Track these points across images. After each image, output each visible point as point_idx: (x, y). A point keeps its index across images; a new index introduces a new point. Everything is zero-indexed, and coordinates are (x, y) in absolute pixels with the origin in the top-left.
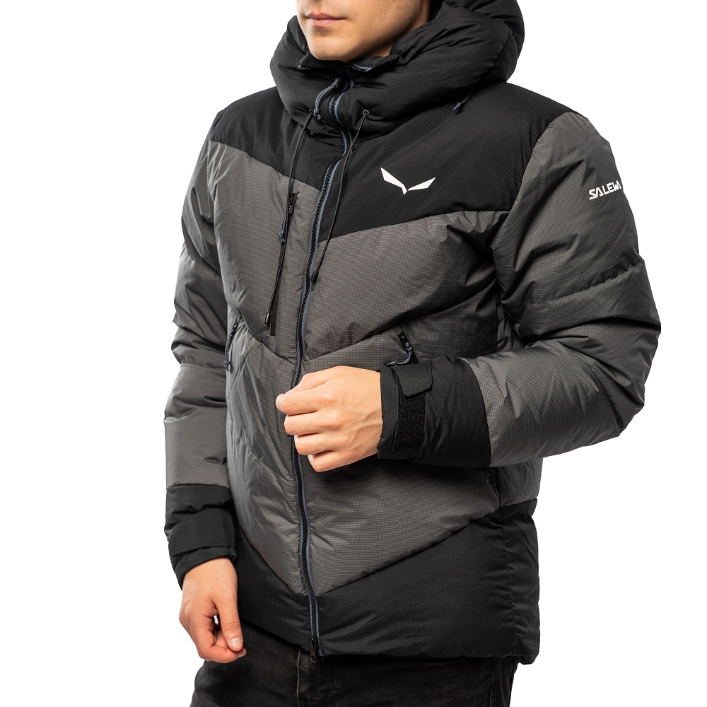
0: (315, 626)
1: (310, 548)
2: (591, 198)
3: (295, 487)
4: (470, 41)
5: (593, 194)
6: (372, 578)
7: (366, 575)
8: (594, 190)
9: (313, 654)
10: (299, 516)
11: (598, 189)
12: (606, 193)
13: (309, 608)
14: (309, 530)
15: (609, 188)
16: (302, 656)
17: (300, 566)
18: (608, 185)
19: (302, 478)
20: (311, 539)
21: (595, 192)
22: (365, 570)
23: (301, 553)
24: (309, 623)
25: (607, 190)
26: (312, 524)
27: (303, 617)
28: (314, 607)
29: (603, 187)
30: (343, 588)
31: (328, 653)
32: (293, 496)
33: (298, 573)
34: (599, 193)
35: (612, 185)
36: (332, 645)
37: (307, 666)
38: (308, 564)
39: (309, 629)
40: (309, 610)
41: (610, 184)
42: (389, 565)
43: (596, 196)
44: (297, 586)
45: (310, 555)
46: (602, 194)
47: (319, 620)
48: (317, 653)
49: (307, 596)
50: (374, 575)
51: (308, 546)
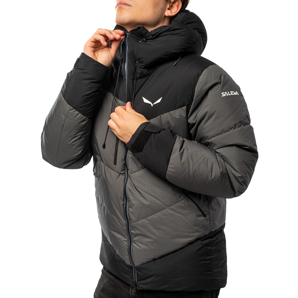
0: (135, 278)
1: (132, 248)
2: (222, 96)
3: (126, 224)
4: (180, 34)
5: (223, 94)
6: (157, 261)
7: (155, 260)
8: (224, 93)
9: (135, 288)
10: (128, 235)
11: (226, 93)
12: (229, 95)
13: (133, 271)
14: (132, 241)
15: (231, 93)
16: (132, 290)
17: (129, 255)
18: (231, 92)
19: (129, 221)
20: (133, 245)
21: (224, 94)
22: (154, 258)
23: (129, 250)
24: (133, 276)
25: (230, 93)
26: (133, 239)
27: (131, 274)
28: (135, 271)
29: (228, 92)
30: (146, 264)
31: (140, 289)
32: (125, 228)
33: (128, 257)
34: (226, 94)
35: (233, 92)
36: (142, 286)
37: (134, 294)
38: (132, 254)
39: (133, 279)
40: (133, 272)
41: (232, 92)
42: (163, 256)
43: (225, 95)
44: (128, 262)
45: (132, 251)
46: (227, 95)
47: (137, 275)
48: (136, 288)
49: (132, 266)
50: (158, 260)
51: (131, 247)
